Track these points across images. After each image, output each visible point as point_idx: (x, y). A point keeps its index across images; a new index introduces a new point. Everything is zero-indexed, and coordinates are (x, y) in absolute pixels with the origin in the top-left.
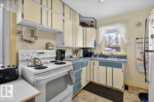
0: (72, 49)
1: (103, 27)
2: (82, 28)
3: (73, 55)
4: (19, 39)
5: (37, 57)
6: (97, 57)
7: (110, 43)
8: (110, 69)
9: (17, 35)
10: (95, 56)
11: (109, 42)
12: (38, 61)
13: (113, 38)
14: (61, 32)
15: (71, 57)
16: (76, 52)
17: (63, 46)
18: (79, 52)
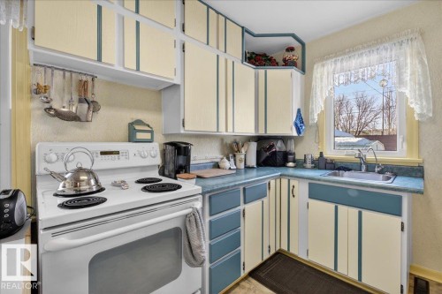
0: (222, 140)
1: (329, 62)
2: (254, 70)
3: (222, 159)
4: (39, 109)
5: (87, 166)
6: (304, 168)
7: (363, 121)
8: (348, 214)
9: (31, 98)
10: (300, 165)
11: (360, 118)
12: (89, 180)
13: (375, 105)
14: (175, 87)
15: (217, 166)
16: (232, 148)
17: (182, 132)
18: (243, 151)
